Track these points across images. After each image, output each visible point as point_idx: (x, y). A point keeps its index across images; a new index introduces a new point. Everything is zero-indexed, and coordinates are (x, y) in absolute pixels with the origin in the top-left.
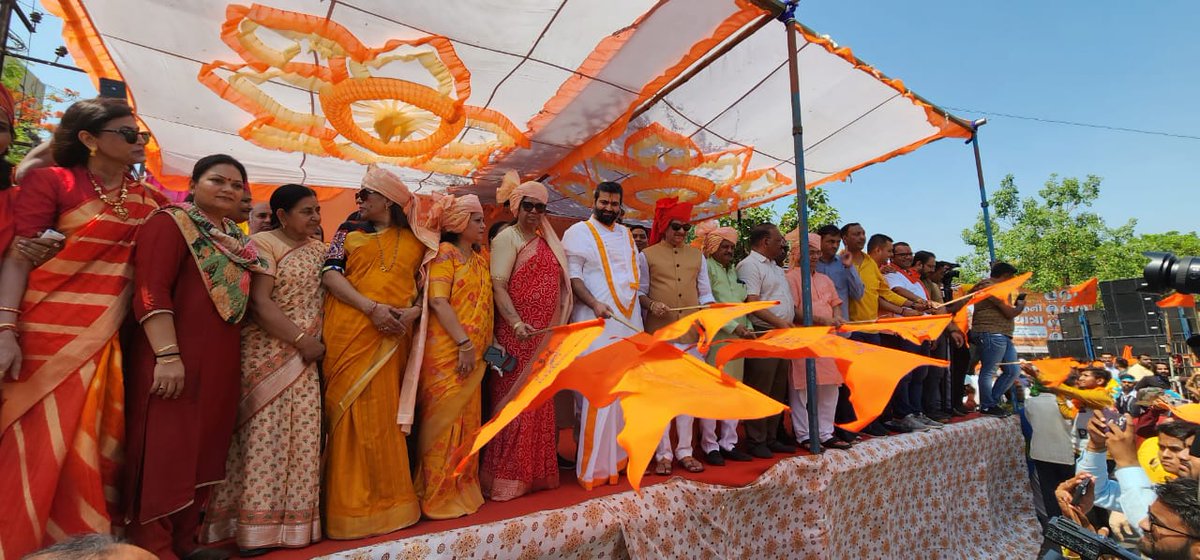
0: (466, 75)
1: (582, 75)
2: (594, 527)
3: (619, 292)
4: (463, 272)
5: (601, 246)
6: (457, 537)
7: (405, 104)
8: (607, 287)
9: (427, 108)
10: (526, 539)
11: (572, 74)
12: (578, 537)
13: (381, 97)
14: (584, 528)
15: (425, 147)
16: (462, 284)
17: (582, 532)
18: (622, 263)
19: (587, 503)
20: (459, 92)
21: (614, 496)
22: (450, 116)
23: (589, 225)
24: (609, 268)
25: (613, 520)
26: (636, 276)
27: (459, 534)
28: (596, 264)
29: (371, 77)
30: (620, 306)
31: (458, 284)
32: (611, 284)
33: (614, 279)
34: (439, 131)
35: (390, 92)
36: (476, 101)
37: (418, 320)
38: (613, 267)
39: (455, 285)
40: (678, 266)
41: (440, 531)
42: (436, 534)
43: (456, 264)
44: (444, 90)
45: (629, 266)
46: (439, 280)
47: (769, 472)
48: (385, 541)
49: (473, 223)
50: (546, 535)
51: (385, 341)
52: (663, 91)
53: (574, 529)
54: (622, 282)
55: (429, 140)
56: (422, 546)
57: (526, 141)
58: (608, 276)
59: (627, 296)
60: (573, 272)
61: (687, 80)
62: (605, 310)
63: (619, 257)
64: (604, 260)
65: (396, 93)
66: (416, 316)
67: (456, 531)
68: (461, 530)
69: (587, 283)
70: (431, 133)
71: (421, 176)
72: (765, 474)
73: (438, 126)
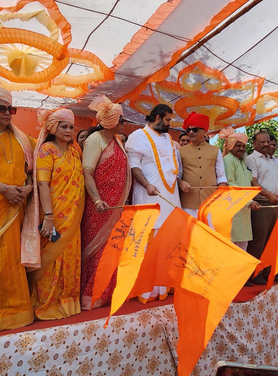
0: (69, 27)
1: (147, 28)
2: (145, 327)
3: (167, 177)
4: (61, 162)
5: (154, 146)
6: (54, 332)
7: (27, 46)
8: (158, 173)
9: (43, 49)
10: (99, 334)
11: (141, 27)
12: (134, 332)
13: (12, 41)
14: (138, 327)
15: (43, 77)
16: (59, 170)
17: (136, 330)
18: (168, 157)
19: (140, 312)
20: (64, 40)
21: (159, 307)
22: (59, 55)
23: (145, 131)
24: (159, 160)
25: (157, 322)
26: (176, 166)
27: (55, 330)
28: (151, 157)
29: (3, 28)
30: (167, 186)
31: (56, 171)
32: (161, 172)
33: (163, 168)
34: (51, 65)
35: (16, 38)
36: (76, 44)
37: (31, 194)
38: (162, 160)
39: (55, 171)
40: (200, 158)
41: (44, 328)
42: (40, 330)
43: (55, 157)
44: (54, 38)
45: (172, 160)
46: (42, 169)
47: (262, 293)
48: (8, 334)
49: (60, 129)
50: (113, 331)
51: (11, 209)
52: (204, 39)
53: (131, 328)
54: (168, 170)
55: (46, 71)
56: (31, 337)
57: (111, 74)
58: (159, 166)
59: (172, 179)
60: (134, 163)
61: (219, 32)
62: (154, 190)
63: (165, 154)
64: (156, 155)
65: (20, 38)
66: (30, 191)
67: (54, 328)
68: (57, 328)
69: (144, 171)
70: (46, 67)
71: (43, 97)
72: (260, 295)
73: (51, 62)
